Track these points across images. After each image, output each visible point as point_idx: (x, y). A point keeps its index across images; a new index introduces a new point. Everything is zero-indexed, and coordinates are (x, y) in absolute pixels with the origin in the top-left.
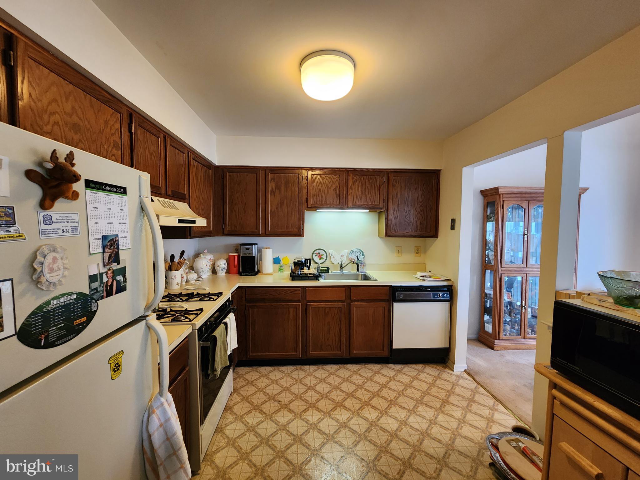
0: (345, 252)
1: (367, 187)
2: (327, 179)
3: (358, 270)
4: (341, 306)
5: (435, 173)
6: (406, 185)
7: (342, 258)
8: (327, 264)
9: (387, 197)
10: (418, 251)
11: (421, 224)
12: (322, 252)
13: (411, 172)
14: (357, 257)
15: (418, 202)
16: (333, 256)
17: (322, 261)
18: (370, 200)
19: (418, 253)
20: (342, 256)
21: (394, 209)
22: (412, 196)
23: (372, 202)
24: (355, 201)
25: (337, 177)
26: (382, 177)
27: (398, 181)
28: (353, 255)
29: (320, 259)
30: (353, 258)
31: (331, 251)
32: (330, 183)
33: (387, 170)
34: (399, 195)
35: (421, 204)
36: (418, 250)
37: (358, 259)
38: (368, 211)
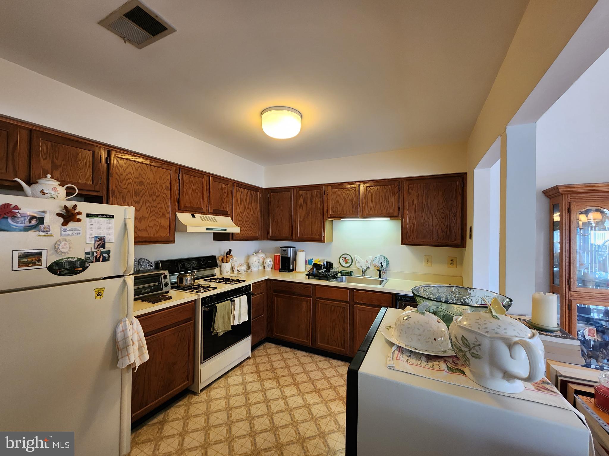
0: (370, 258)
1: (381, 197)
2: (344, 192)
3: (380, 276)
4: (345, 306)
5: (459, 176)
6: (423, 192)
7: (366, 263)
8: (352, 268)
9: (402, 205)
10: (452, 262)
11: (442, 232)
12: (348, 257)
13: (429, 179)
14: (381, 263)
15: (438, 209)
16: (358, 261)
17: (348, 265)
18: (385, 209)
19: (452, 264)
20: (367, 261)
21: (411, 216)
22: (431, 203)
23: (387, 211)
24: (369, 210)
25: (353, 190)
26: (396, 186)
27: (414, 188)
28: (377, 262)
29: (346, 264)
30: (377, 264)
31: (356, 257)
32: (346, 195)
33: (402, 179)
34: (415, 202)
35: (442, 211)
36: (452, 260)
37: (382, 266)
38: (389, 219)
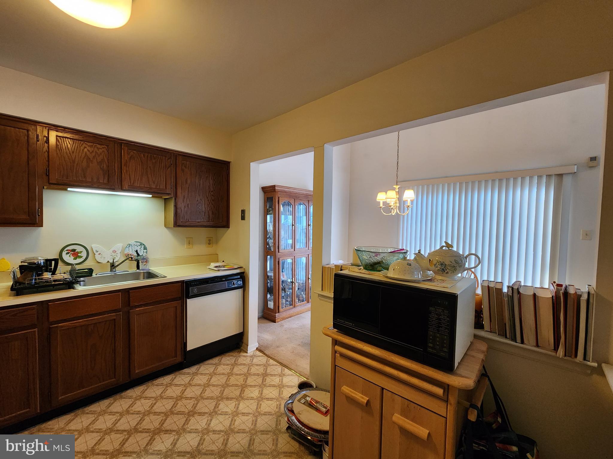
0: (119, 246)
1: (148, 167)
2: (85, 147)
3: (138, 267)
4: (115, 318)
5: (225, 164)
6: (196, 172)
7: (113, 254)
8: (88, 264)
9: (175, 182)
10: (210, 242)
11: (213, 214)
12: (78, 249)
13: (204, 160)
14: (137, 251)
15: (209, 192)
16: (98, 253)
17: (79, 260)
18: (154, 183)
19: (209, 244)
20: (114, 251)
21: (184, 196)
22: (203, 184)
23: (157, 186)
24: (132, 182)
25: (103, 148)
26: (169, 159)
27: (187, 166)
28: (131, 250)
29: (75, 259)
30: (131, 253)
31: (94, 246)
32: (91, 153)
33: (174, 152)
34: (189, 182)
35: (212, 193)
36: (209, 240)
37: (138, 255)
38: (151, 196)
